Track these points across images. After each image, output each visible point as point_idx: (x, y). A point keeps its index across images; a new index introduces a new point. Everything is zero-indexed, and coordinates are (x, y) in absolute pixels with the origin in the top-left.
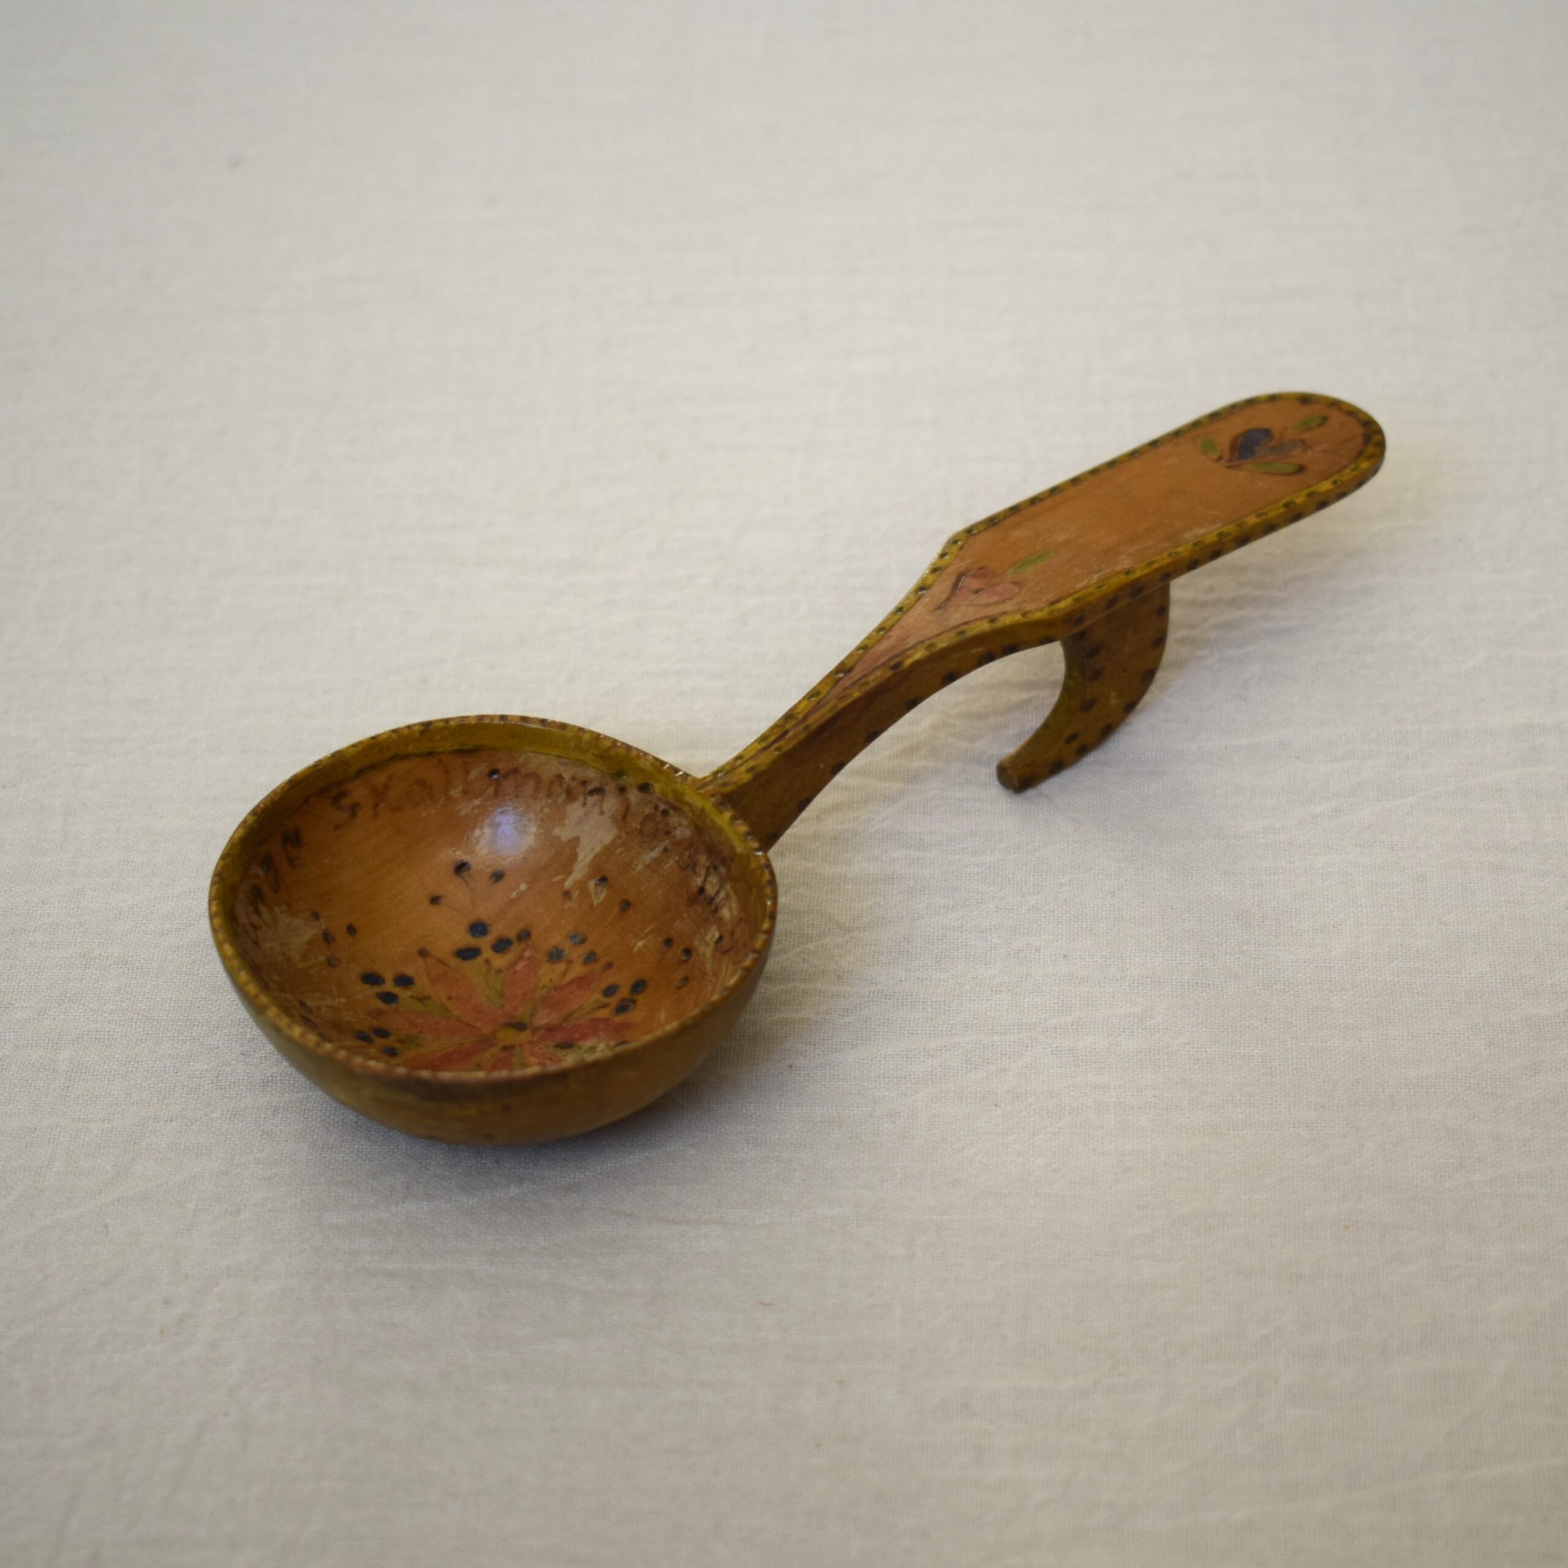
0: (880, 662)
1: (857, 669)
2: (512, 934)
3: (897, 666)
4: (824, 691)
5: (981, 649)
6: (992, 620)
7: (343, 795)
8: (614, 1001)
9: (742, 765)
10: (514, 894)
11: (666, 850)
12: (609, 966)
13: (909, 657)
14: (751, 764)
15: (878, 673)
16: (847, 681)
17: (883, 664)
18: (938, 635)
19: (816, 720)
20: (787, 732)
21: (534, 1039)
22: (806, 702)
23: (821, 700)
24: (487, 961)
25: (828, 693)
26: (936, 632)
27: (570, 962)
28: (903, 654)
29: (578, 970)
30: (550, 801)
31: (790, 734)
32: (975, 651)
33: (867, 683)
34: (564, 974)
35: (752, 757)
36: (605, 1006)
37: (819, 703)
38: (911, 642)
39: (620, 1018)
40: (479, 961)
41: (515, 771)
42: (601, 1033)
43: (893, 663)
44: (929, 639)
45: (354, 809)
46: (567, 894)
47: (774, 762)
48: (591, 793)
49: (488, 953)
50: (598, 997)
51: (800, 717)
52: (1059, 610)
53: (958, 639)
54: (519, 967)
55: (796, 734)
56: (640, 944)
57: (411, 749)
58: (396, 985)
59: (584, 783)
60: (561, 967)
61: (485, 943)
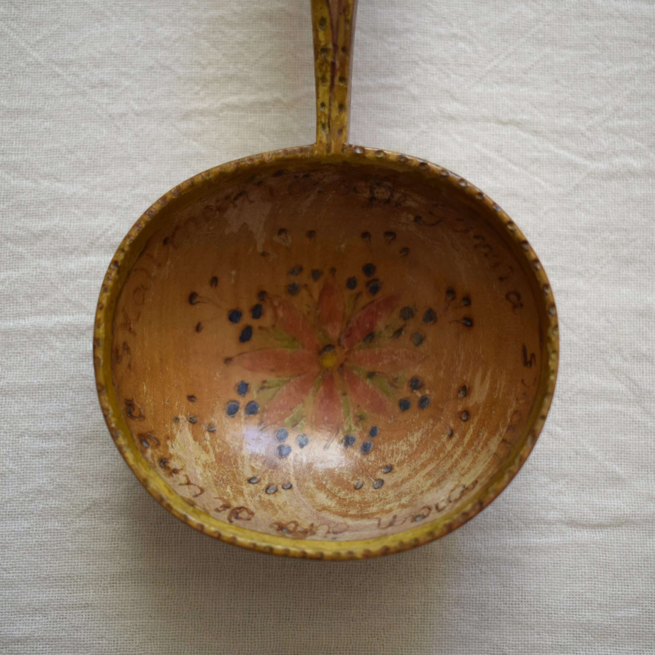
2: (255, 301)
8: (360, 287)
10: (232, 281)
11: (319, 192)
12: (333, 270)
21: (346, 349)
24: (261, 328)
27: (306, 286)
29: (316, 288)
30: (210, 222)
34: (311, 296)
36: (359, 295)
37: (332, 26)
39: (379, 296)
40: (255, 330)
41: (177, 228)
42: (379, 313)
46: (264, 254)
48: (236, 199)
49: (255, 323)
50: (347, 293)
54: (281, 314)
56: (343, 246)
57: (120, 287)
58: (244, 396)
59: (227, 198)
60: (304, 293)
61: (247, 320)
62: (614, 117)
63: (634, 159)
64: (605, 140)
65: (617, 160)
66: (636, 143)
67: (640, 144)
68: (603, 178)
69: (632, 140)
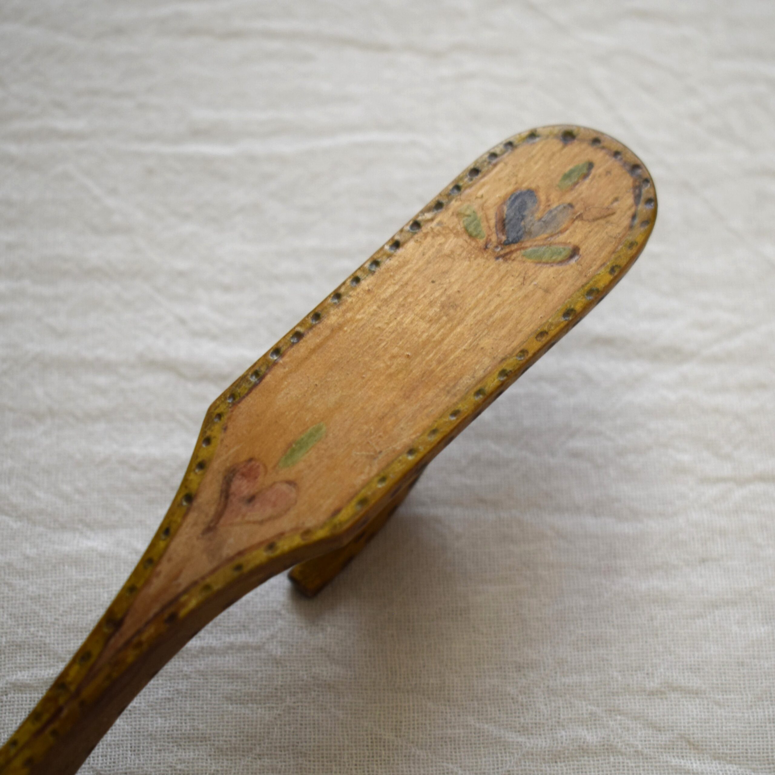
0: (151, 614)
1: (129, 621)
4: (95, 652)
6: (271, 546)
9: (16, 755)
13: (184, 605)
14: (27, 753)
15: (151, 630)
16: (119, 640)
17: (156, 615)
18: (213, 571)
20: (60, 710)
22: (76, 667)
25: (100, 655)
26: (209, 567)
31: (65, 713)
33: (140, 644)
35: (27, 745)
38: (184, 581)
43: (166, 615)
44: (203, 578)
51: (73, 688)
52: (341, 524)
53: (236, 574)
62: (556, 673)
63: (587, 729)
64: (546, 705)
65: (563, 733)
66: (589, 707)
67: (594, 709)
68: (544, 759)
69: (584, 703)
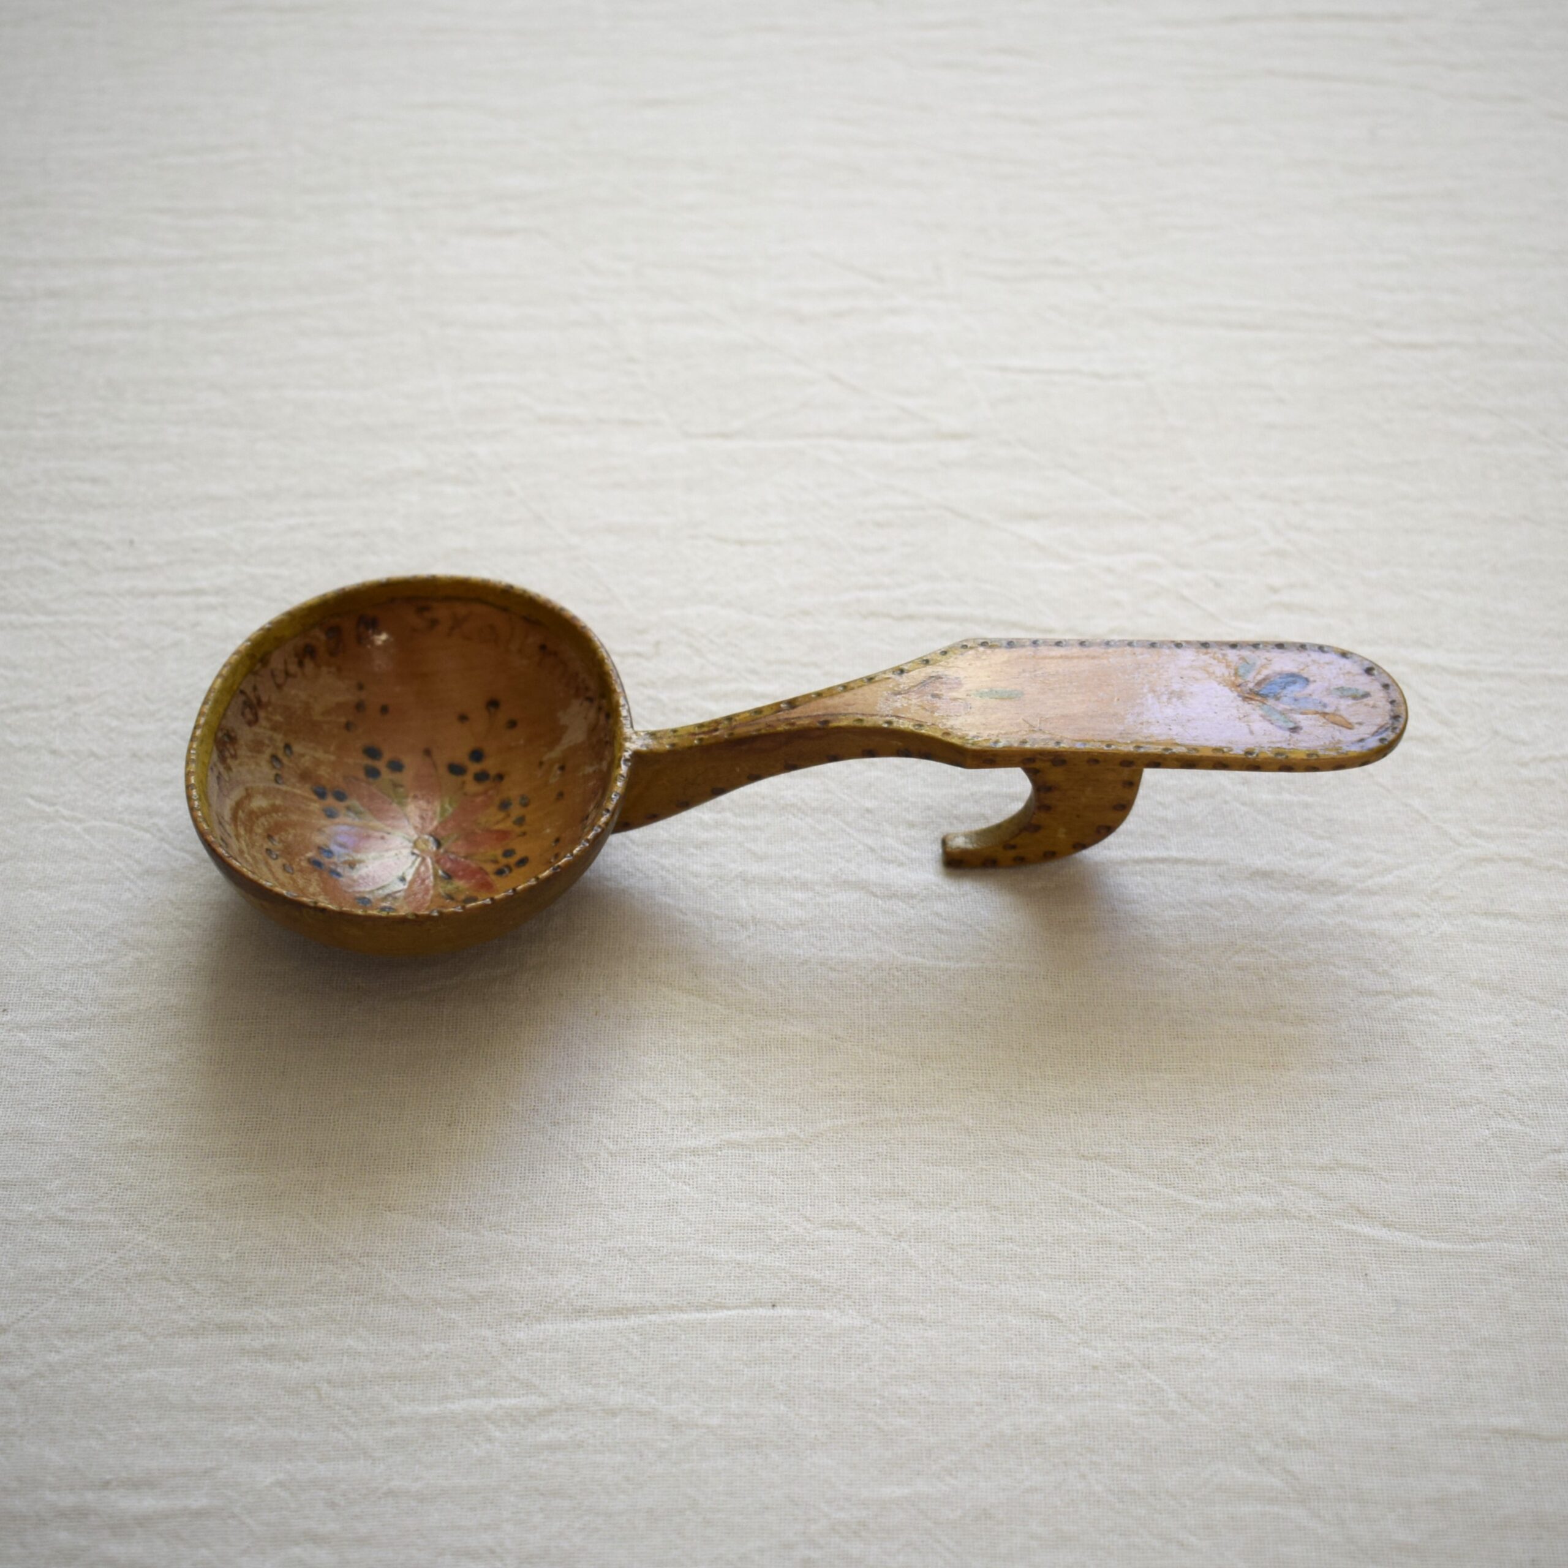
2: (493, 772)
3: (826, 722)
5: (900, 744)
7: (426, 609)
8: (503, 862)
12: (523, 835)
17: (817, 716)
19: (741, 731)
23: (757, 719)
24: (464, 783)
27: (508, 816)
28: (836, 715)
29: (507, 825)
30: (563, 688)
31: (718, 733)
32: (894, 742)
34: (498, 823)
36: (495, 862)
38: (850, 709)
39: (493, 878)
40: (460, 779)
41: (556, 654)
42: (473, 881)
43: (824, 719)
44: (864, 714)
45: (434, 623)
46: (540, 765)
47: (691, 748)
49: (469, 777)
50: (499, 852)
55: (722, 733)
58: (386, 767)
60: (501, 816)
61: (474, 768)
62: (1230, 1148)
63: (1262, 1197)
64: (1221, 1175)
65: (1239, 1198)
66: (1263, 1178)
67: (1267, 1179)
68: (1222, 1219)
